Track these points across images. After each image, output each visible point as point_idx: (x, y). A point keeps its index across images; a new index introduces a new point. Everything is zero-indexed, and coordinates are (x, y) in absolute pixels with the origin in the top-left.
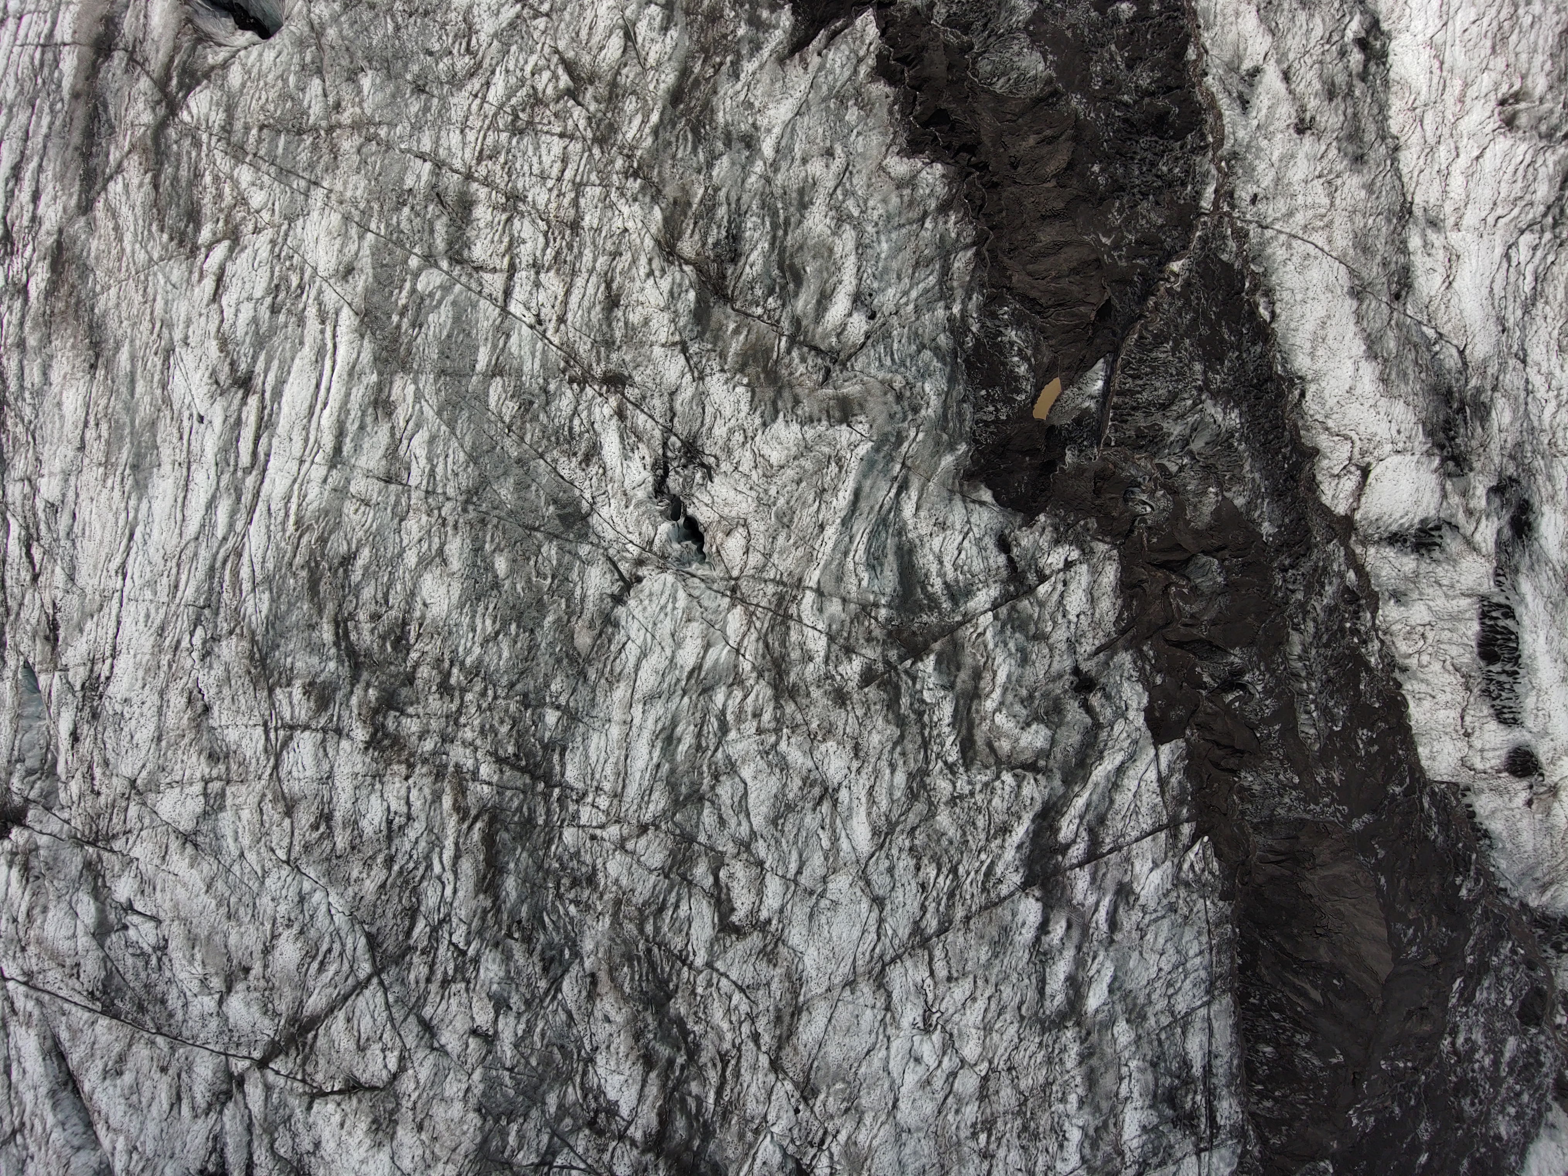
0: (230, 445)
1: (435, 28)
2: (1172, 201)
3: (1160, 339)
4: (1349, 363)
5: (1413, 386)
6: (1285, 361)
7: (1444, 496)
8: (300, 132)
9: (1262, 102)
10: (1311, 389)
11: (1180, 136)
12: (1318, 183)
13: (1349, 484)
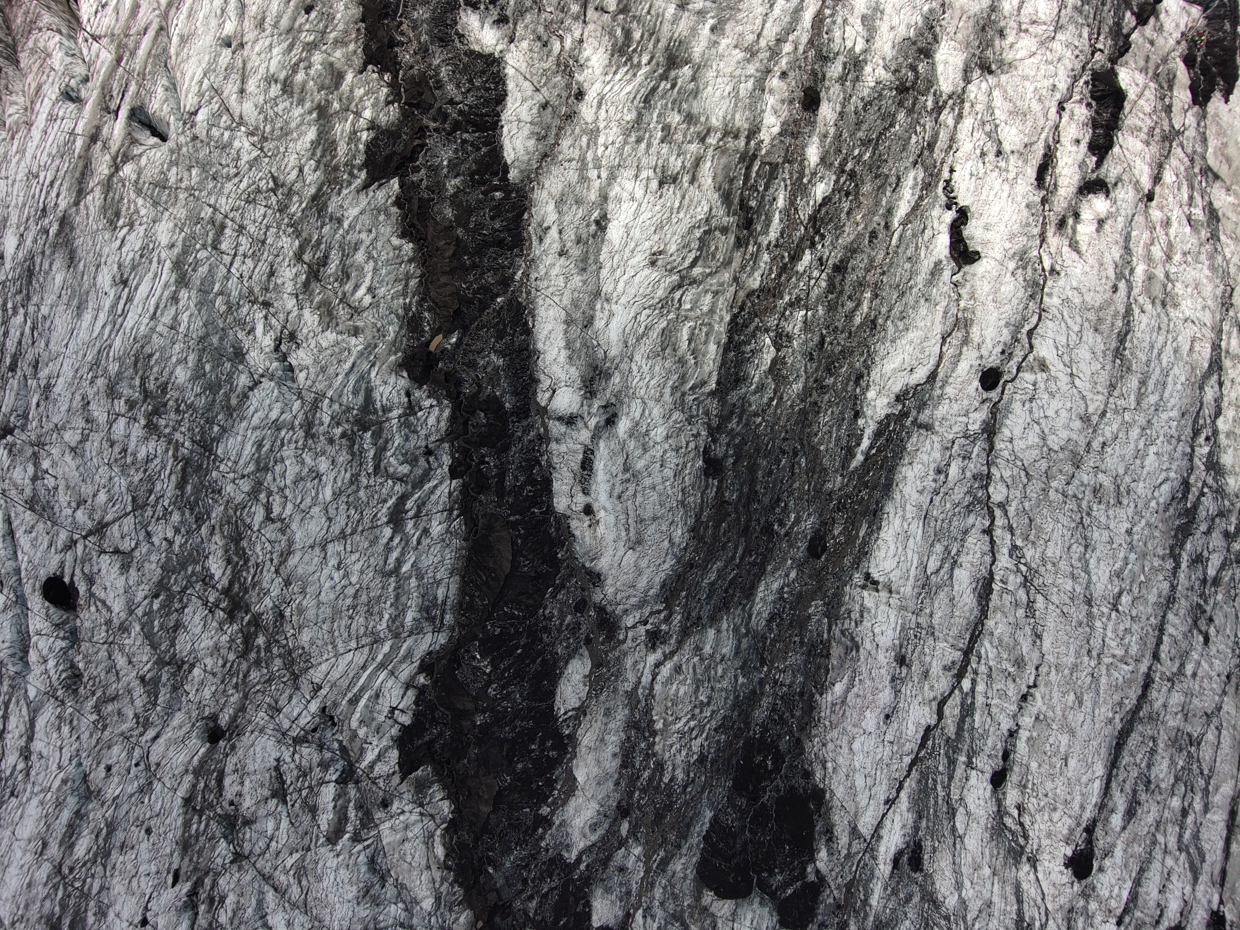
0: (115, 305)
2: (503, 274)
3: (483, 327)
4: (557, 350)
5: (580, 362)
6: (534, 344)
7: (582, 406)
8: (165, 187)
9: (547, 241)
10: (542, 356)
11: (511, 249)
12: (562, 277)
13: (548, 395)
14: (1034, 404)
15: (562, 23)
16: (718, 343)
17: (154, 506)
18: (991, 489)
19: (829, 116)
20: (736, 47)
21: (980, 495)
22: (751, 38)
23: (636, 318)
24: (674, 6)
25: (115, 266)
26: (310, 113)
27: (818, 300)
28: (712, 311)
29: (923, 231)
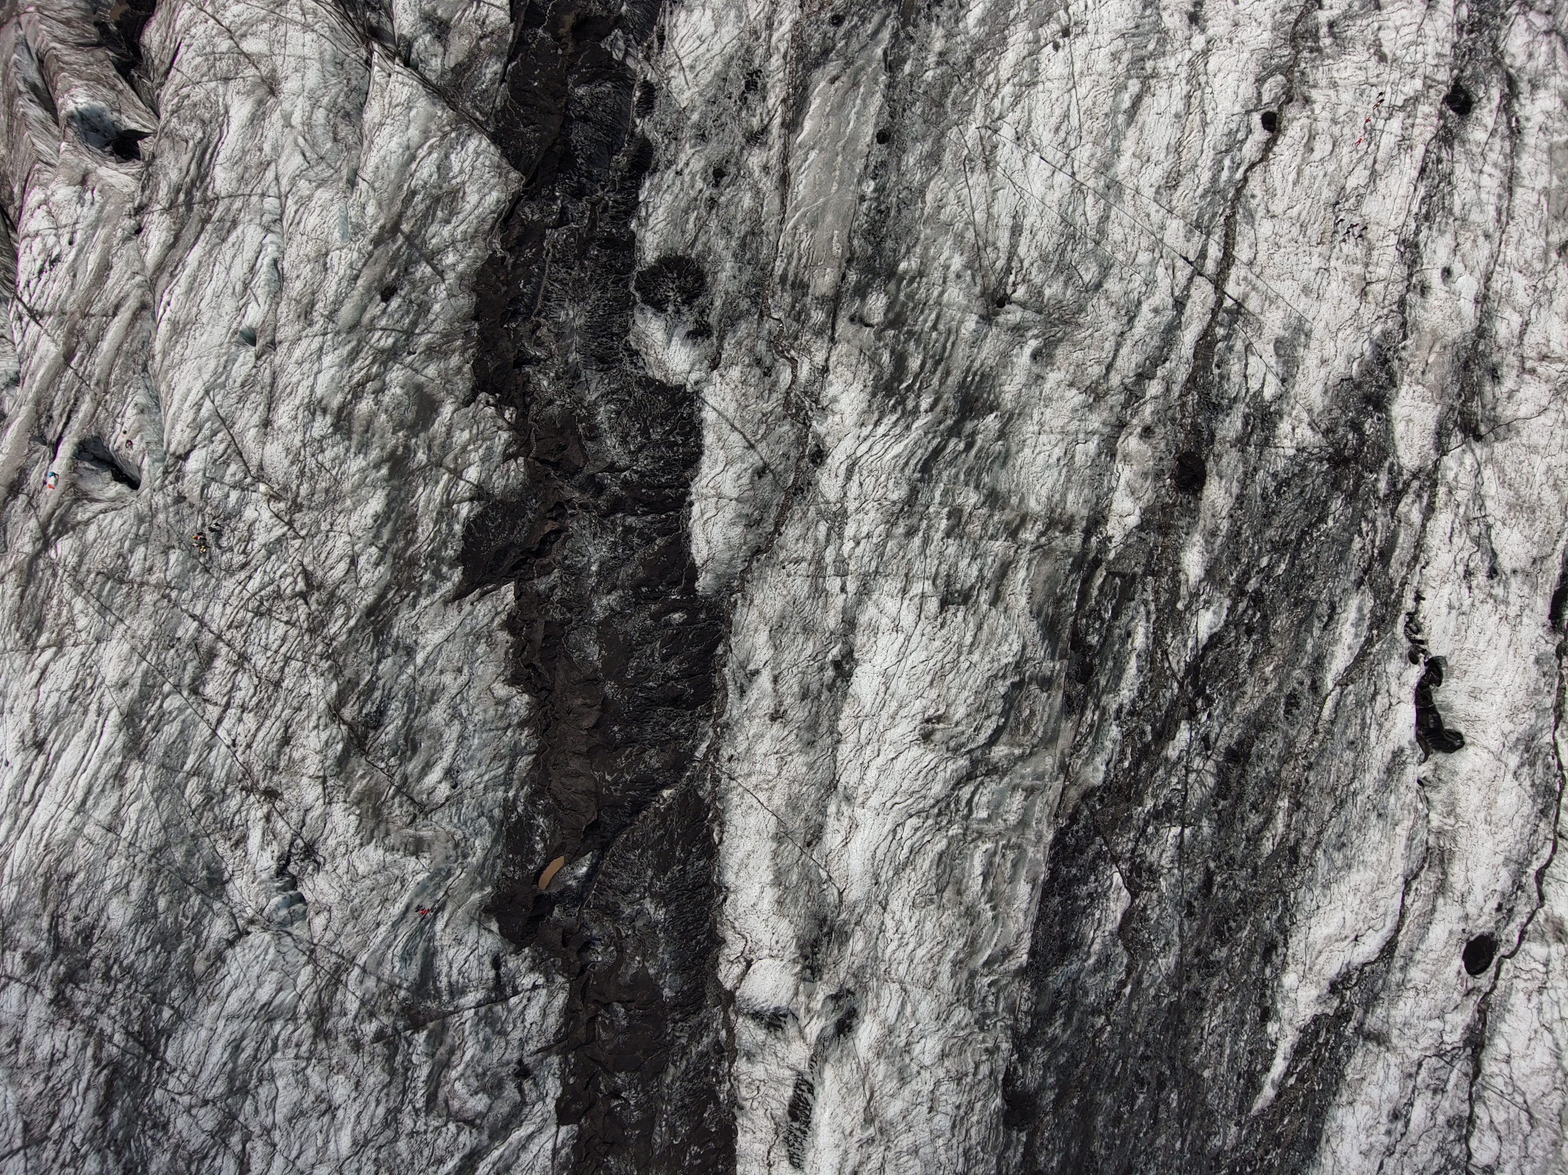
0: (19, 785)
1: (227, 531)
2: (675, 751)
3: (636, 845)
4: (757, 887)
5: (797, 911)
6: (720, 873)
7: (796, 994)
8: (121, 581)
9: (753, 694)
10: (732, 897)
11: (692, 707)
12: (773, 758)
13: (737, 969)
14: (1544, 997)
15: (796, 338)
16: (1034, 881)
17: (59, 1142)
18: (1474, 1143)
19: (1220, 502)
20: (1071, 385)
21: (1456, 1153)
22: (1096, 371)
23: (895, 831)
24: (975, 317)
25: (27, 716)
26: (377, 466)
27: (1202, 807)
28: (1023, 823)
29: (1373, 698)
